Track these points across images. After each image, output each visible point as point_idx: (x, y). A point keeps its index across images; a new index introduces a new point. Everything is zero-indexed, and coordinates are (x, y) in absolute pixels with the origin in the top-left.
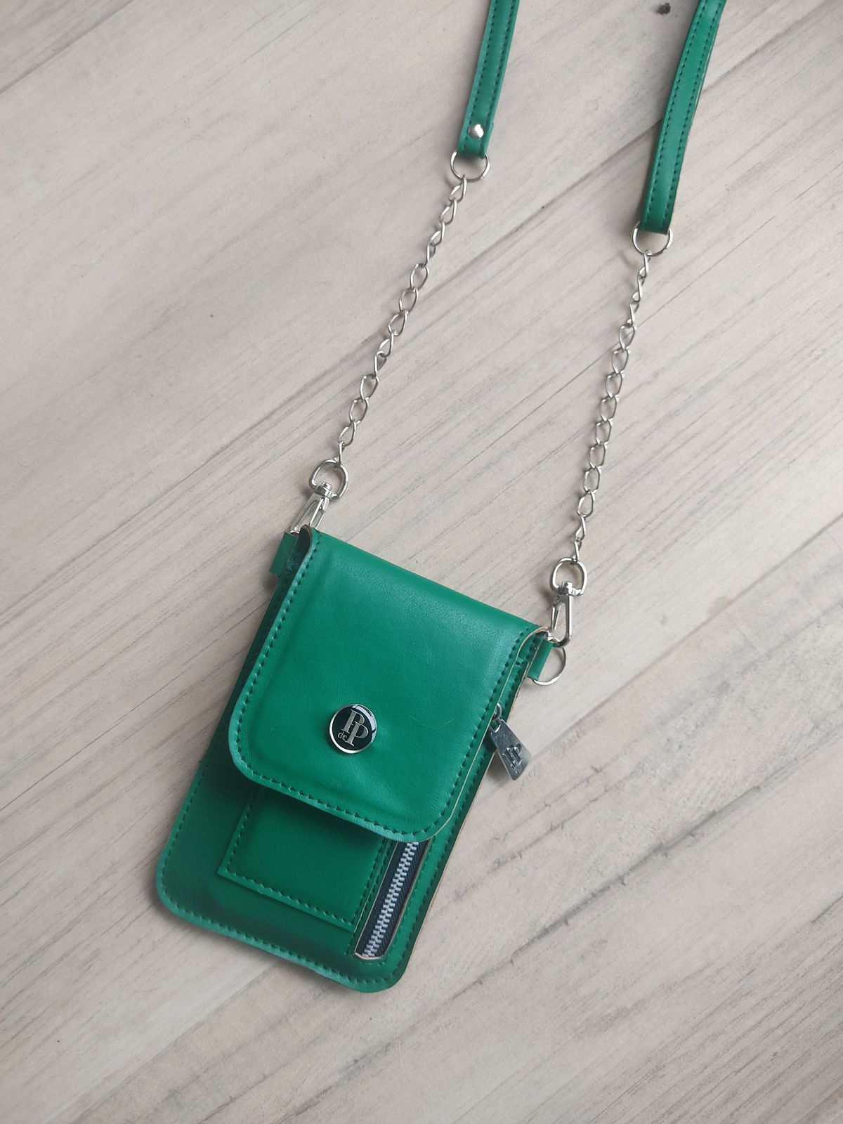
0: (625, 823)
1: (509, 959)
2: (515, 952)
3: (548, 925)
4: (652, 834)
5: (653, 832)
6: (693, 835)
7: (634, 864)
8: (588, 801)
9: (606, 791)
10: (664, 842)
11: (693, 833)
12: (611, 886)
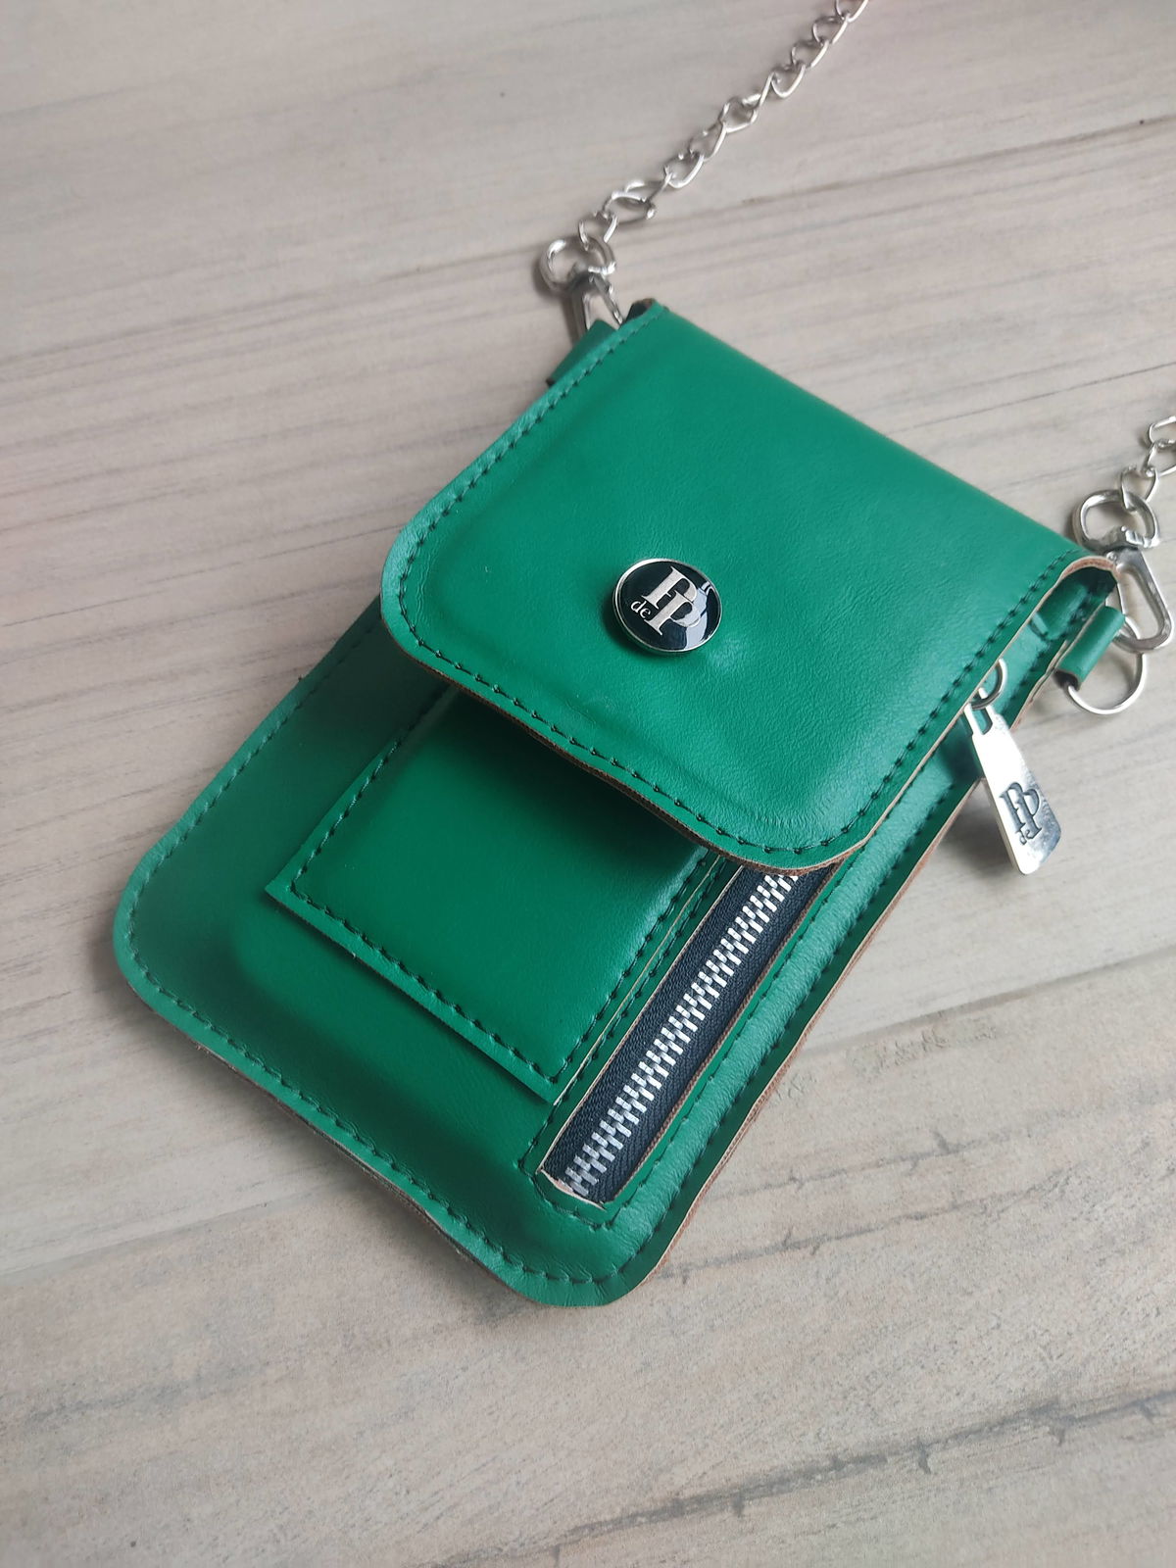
0: (977, 1305)
1: (552, 1541)
2: (576, 1529)
3: (687, 1493)
4: (1038, 1365)
5: (1042, 1359)
6: (1149, 1415)
7: (968, 1423)
8: (899, 1212)
9: (955, 1207)
10: (1064, 1397)
11: (1148, 1406)
12: (889, 1460)
